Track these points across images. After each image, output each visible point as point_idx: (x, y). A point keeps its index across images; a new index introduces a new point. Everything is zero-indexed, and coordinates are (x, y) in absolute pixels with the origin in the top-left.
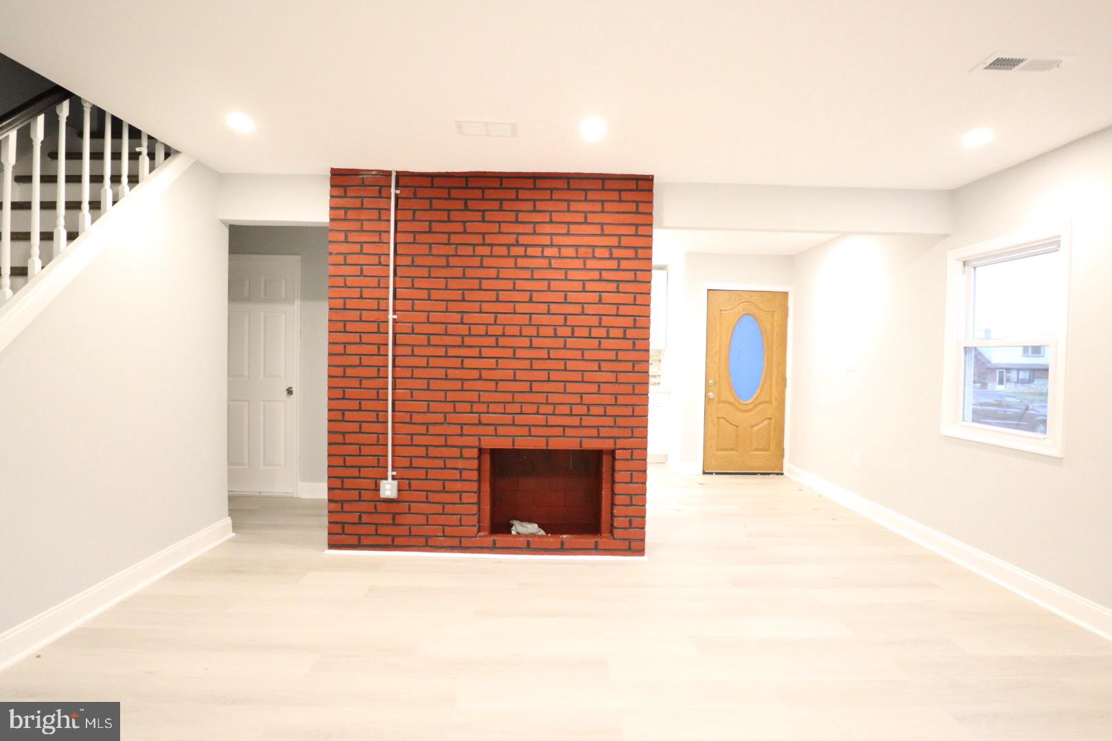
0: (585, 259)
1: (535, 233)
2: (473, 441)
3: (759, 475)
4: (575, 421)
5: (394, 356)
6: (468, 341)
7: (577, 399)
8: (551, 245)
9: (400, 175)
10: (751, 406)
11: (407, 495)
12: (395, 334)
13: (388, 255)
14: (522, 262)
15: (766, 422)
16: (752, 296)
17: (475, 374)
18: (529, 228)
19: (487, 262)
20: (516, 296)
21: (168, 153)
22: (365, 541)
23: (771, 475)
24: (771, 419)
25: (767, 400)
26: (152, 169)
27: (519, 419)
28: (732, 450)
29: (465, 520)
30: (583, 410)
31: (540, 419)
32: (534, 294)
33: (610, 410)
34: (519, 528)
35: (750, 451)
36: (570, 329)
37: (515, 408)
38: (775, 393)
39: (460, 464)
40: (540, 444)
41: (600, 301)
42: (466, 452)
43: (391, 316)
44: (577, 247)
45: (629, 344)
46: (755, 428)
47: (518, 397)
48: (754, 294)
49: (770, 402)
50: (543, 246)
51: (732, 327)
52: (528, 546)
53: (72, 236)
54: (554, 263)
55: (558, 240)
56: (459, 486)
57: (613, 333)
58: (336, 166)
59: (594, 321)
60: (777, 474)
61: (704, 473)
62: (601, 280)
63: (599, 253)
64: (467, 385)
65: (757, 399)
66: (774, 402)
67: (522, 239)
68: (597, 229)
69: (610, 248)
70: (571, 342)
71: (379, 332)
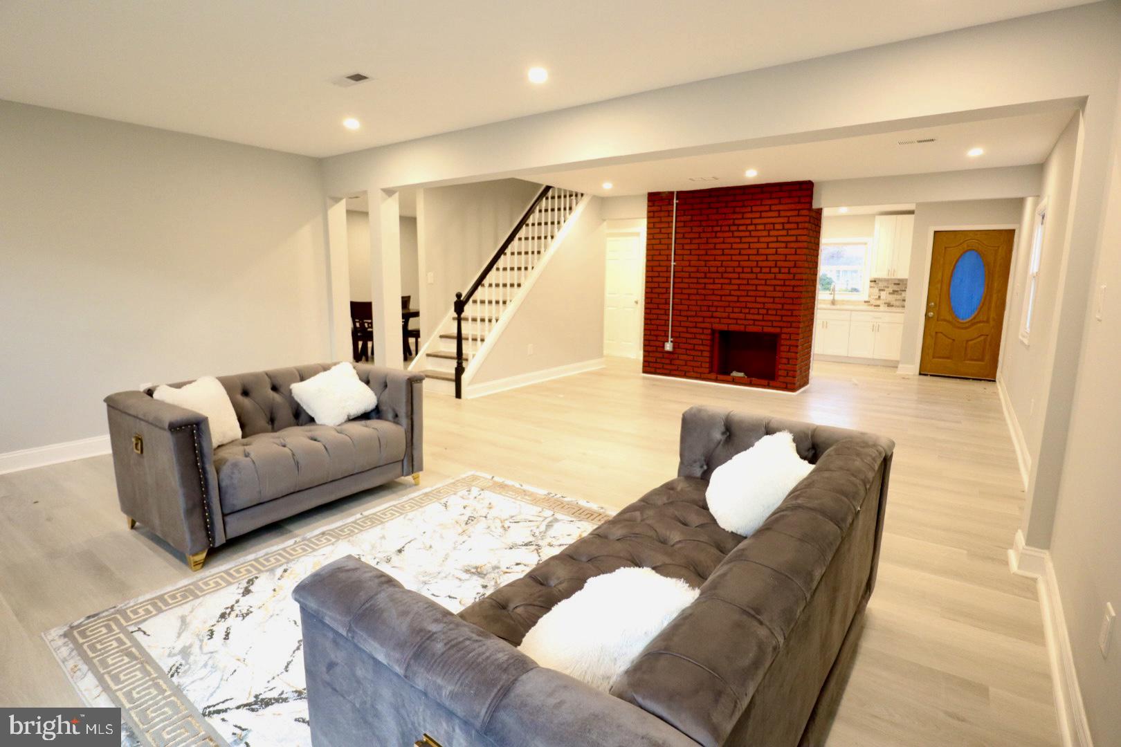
0: (769, 231)
1: (743, 218)
2: (708, 325)
3: (971, 380)
4: (760, 317)
5: (674, 283)
6: (708, 275)
7: (761, 306)
8: (751, 224)
9: (679, 193)
10: (967, 325)
11: (679, 351)
12: (674, 272)
13: (672, 233)
14: (736, 234)
15: (982, 338)
16: (977, 235)
17: (711, 292)
18: (740, 216)
19: (718, 235)
20: (732, 252)
21: (582, 195)
22: (658, 371)
23: (983, 381)
24: (987, 335)
25: (985, 319)
26: (577, 203)
27: (732, 315)
28: (948, 358)
29: (703, 365)
30: (765, 311)
31: (742, 316)
32: (742, 251)
33: (779, 312)
34: (735, 374)
35: (964, 360)
36: (759, 269)
37: (730, 310)
38: (993, 315)
39: (703, 337)
40: (742, 328)
41: (776, 253)
42: (705, 331)
43: (673, 263)
44: (765, 224)
45: (791, 276)
46: (971, 343)
47: (732, 305)
48: (979, 233)
49: (988, 321)
50: (747, 225)
51: (955, 260)
52: (735, 381)
53: (552, 237)
54: (753, 233)
55: (755, 221)
56: (701, 348)
57: (783, 270)
58: (650, 191)
59: (772, 264)
60: (990, 381)
61: (920, 374)
62: (777, 242)
63: (777, 227)
64: (707, 298)
65: (974, 318)
66: (991, 320)
67: (736, 222)
68: (776, 214)
69: (783, 223)
70: (760, 276)
71: (667, 271)
